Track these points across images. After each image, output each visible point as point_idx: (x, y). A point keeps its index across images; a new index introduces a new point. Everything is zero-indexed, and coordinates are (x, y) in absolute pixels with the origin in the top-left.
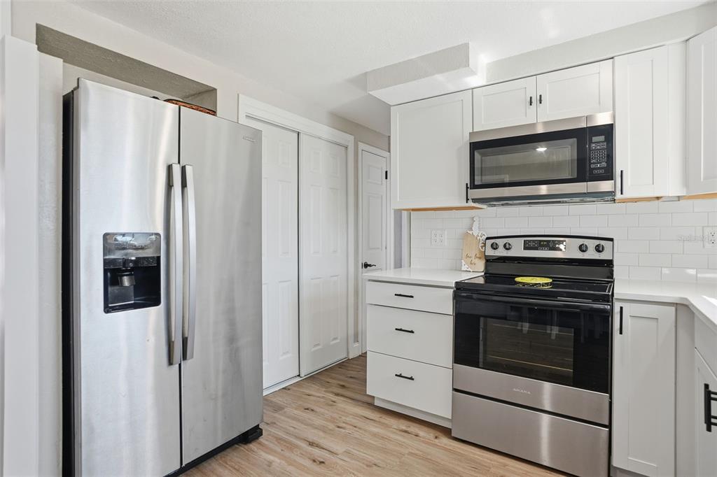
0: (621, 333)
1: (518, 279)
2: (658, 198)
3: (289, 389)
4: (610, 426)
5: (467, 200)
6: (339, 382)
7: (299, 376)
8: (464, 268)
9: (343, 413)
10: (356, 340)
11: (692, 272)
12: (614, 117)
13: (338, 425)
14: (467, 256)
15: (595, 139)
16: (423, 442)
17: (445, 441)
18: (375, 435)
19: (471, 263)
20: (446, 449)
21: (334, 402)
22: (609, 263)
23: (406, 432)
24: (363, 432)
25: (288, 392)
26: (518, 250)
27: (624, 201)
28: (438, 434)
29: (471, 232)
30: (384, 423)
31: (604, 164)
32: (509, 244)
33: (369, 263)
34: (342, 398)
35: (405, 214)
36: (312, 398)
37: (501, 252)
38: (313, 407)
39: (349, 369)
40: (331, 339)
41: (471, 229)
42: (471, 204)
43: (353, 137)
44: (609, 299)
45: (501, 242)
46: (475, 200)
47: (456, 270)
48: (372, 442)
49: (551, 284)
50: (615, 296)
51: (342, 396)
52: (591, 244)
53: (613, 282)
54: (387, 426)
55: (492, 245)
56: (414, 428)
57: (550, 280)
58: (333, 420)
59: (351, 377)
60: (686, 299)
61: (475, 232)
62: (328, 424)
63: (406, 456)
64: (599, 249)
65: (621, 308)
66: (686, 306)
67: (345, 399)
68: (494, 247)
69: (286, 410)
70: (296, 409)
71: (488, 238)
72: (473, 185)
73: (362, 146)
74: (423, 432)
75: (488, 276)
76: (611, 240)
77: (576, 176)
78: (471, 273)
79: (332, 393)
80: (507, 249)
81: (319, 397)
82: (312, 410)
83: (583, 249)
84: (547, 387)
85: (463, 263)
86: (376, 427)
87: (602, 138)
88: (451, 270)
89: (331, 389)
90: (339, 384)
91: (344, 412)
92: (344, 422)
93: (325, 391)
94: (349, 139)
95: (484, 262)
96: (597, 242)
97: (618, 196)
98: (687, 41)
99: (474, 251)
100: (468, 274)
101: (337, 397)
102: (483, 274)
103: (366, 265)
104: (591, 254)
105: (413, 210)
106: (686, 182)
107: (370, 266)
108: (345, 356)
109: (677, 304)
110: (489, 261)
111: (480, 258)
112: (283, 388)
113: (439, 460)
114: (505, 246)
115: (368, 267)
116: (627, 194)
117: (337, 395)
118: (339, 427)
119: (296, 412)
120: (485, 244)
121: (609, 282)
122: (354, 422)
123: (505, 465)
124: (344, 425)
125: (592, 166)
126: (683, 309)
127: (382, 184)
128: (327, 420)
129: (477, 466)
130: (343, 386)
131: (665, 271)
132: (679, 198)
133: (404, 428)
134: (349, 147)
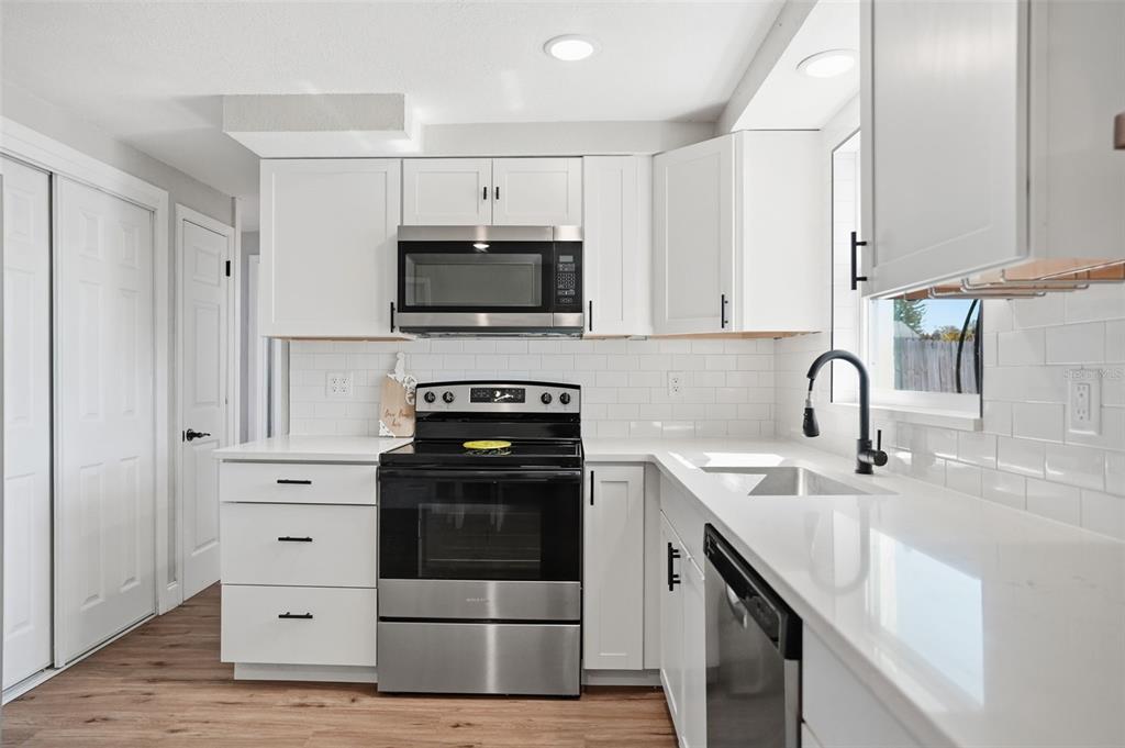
0: (592, 503)
1: (468, 445)
2: (626, 337)
3: (32, 698)
4: (580, 622)
5: (393, 327)
6: (149, 660)
7: (52, 666)
8: (383, 432)
9: (175, 708)
10: (172, 577)
11: (658, 424)
12: (582, 232)
13: (171, 728)
14: (388, 414)
15: (563, 259)
16: (336, 712)
17: (368, 702)
18: (249, 724)
19: (394, 425)
20: (371, 713)
21: (150, 694)
22: (576, 417)
23: (302, 705)
24: (224, 726)
25: (32, 702)
26: (463, 403)
27: (592, 338)
28: (354, 694)
29: (392, 376)
30: (260, 703)
31: (572, 292)
32: (451, 395)
33: (196, 432)
34: (165, 684)
35: (278, 344)
36: (94, 700)
37: (439, 406)
38: (105, 714)
39: (163, 632)
40: (124, 581)
41: (393, 372)
42: (397, 334)
43: (166, 193)
44: (578, 463)
45: (439, 392)
46: (404, 329)
47: (369, 436)
48: (247, 736)
49: (509, 449)
50: (586, 459)
51: (163, 680)
52: (556, 393)
53: (581, 442)
54: (265, 706)
55: (426, 396)
56: (315, 697)
57: (508, 444)
58: (156, 723)
59: (172, 646)
60: (653, 456)
61: (400, 375)
62: (147, 732)
63: (311, 738)
64: (565, 400)
65: (592, 473)
66: (653, 464)
67: (171, 684)
68: (429, 398)
69: (38, 735)
70: (63, 727)
71: (419, 386)
72: (402, 306)
73: (183, 212)
74: (329, 699)
75: (420, 442)
76: (578, 387)
77: (540, 304)
78: (395, 440)
79: (139, 680)
80: (448, 402)
81: (113, 694)
82: (105, 719)
83: (546, 399)
84: (492, 587)
85: (382, 424)
86: (249, 712)
87: (570, 258)
88: (364, 436)
89: (135, 675)
90: (150, 663)
91: (179, 705)
92: (181, 722)
93: (123, 681)
94: (158, 197)
95: (413, 421)
96: (563, 390)
97: (587, 332)
98: (653, 156)
99: (398, 406)
100: (390, 441)
101: (153, 685)
102: (412, 440)
103: (191, 435)
104: (556, 407)
105: (294, 338)
106: (653, 322)
107: (199, 435)
108: (149, 611)
109: (645, 463)
110: (422, 420)
111: (407, 416)
112: (15, 700)
113: (365, 730)
114: (445, 397)
115: (195, 439)
116: (596, 332)
117: (154, 680)
118: (173, 731)
119: (65, 732)
120: (415, 396)
121: (575, 442)
122: (202, 715)
123: (458, 709)
124: (183, 726)
125: (560, 293)
126: (651, 467)
127: (219, 285)
128: (144, 727)
129: (420, 721)
130: (160, 664)
131: (633, 424)
132: (646, 338)
133: (297, 701)
134: (159, 213)
